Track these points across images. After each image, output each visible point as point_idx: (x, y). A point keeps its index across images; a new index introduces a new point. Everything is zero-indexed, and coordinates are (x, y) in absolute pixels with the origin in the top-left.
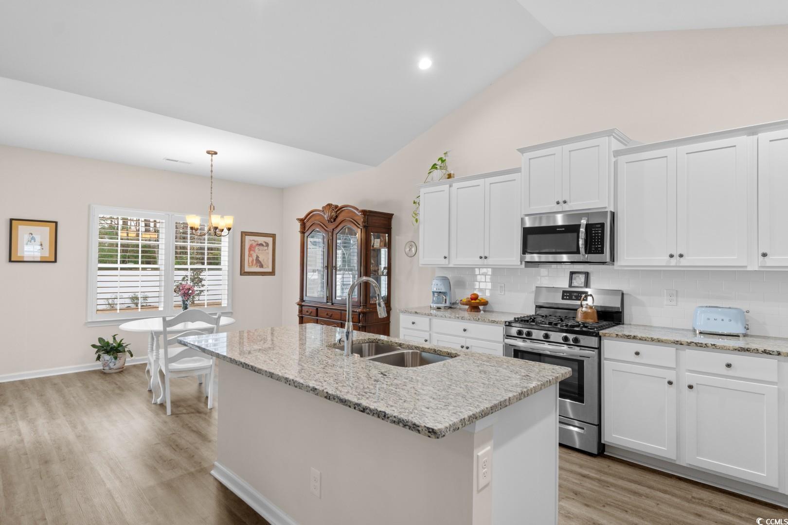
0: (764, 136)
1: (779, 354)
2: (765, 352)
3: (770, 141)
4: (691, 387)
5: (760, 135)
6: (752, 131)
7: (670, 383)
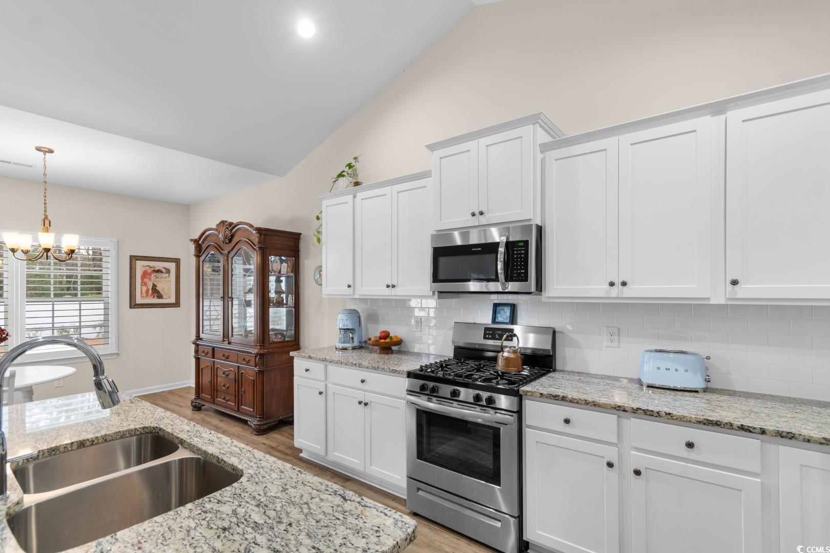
0: (735, 116)
1: (763, 432)
2: (742, 428)
3: (743, 121)
4: (637, 473)
5: (729, 113)
6: (718, 108)
7: (610, 465)
